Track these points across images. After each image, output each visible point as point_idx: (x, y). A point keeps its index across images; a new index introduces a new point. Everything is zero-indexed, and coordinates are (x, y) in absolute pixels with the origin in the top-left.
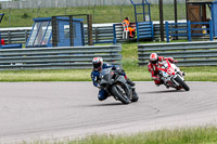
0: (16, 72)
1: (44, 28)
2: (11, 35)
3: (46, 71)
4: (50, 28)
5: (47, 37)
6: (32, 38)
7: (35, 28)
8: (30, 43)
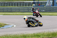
0: (42, 13)
1: (50, 1)
2: (42, 3)
3: (51, 13)
4: (52, 1)
5: (51, 4)
6: (47, 4)
7: (48, 1)
8: (47, 5)
